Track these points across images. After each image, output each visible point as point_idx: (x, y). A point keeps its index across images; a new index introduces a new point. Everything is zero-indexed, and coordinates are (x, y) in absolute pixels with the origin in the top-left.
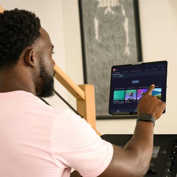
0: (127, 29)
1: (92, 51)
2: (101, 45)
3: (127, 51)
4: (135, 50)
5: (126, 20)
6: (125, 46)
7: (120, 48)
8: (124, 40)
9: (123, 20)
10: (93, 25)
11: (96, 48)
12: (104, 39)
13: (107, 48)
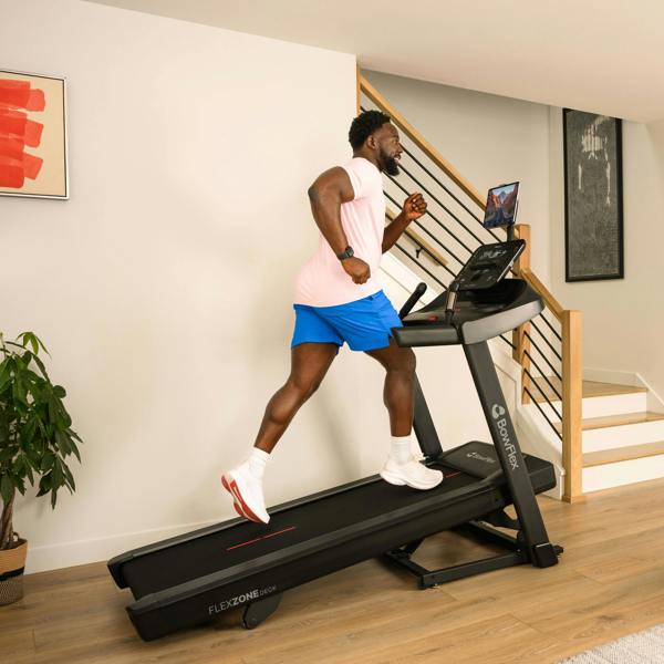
0: (608, 177)
1: (575, 202)
2: (584, 195)
3: (608, 201)
4: (616, 200)
5: (609, 165)
6: (606, 196)
7: (601, 198)
8: (606, 189)
9: (606, 166)
10: (577, 174)
11: (578, 200)
12: (586, 189)
13: (589, 199)
